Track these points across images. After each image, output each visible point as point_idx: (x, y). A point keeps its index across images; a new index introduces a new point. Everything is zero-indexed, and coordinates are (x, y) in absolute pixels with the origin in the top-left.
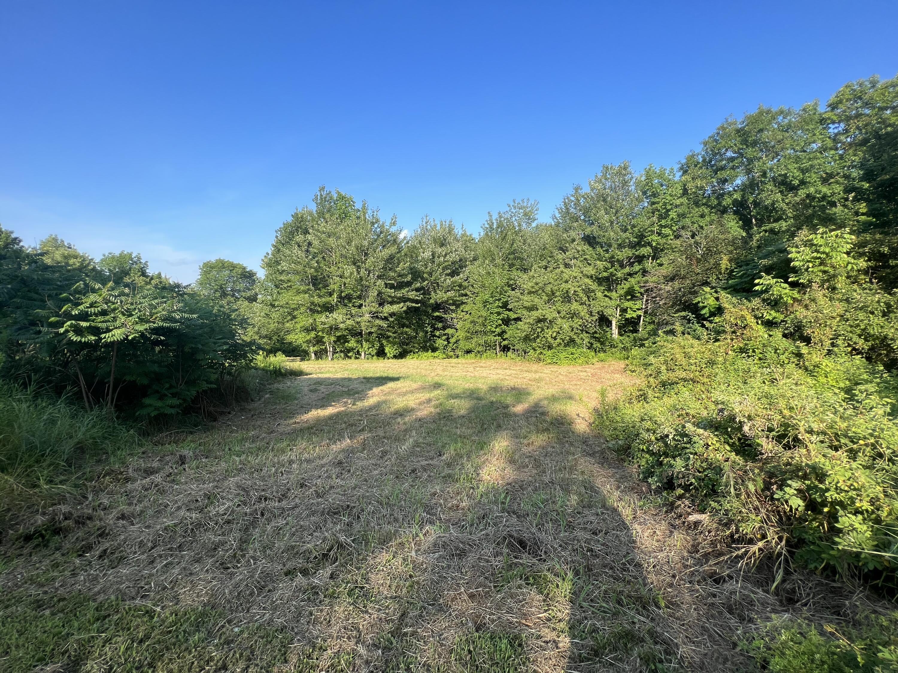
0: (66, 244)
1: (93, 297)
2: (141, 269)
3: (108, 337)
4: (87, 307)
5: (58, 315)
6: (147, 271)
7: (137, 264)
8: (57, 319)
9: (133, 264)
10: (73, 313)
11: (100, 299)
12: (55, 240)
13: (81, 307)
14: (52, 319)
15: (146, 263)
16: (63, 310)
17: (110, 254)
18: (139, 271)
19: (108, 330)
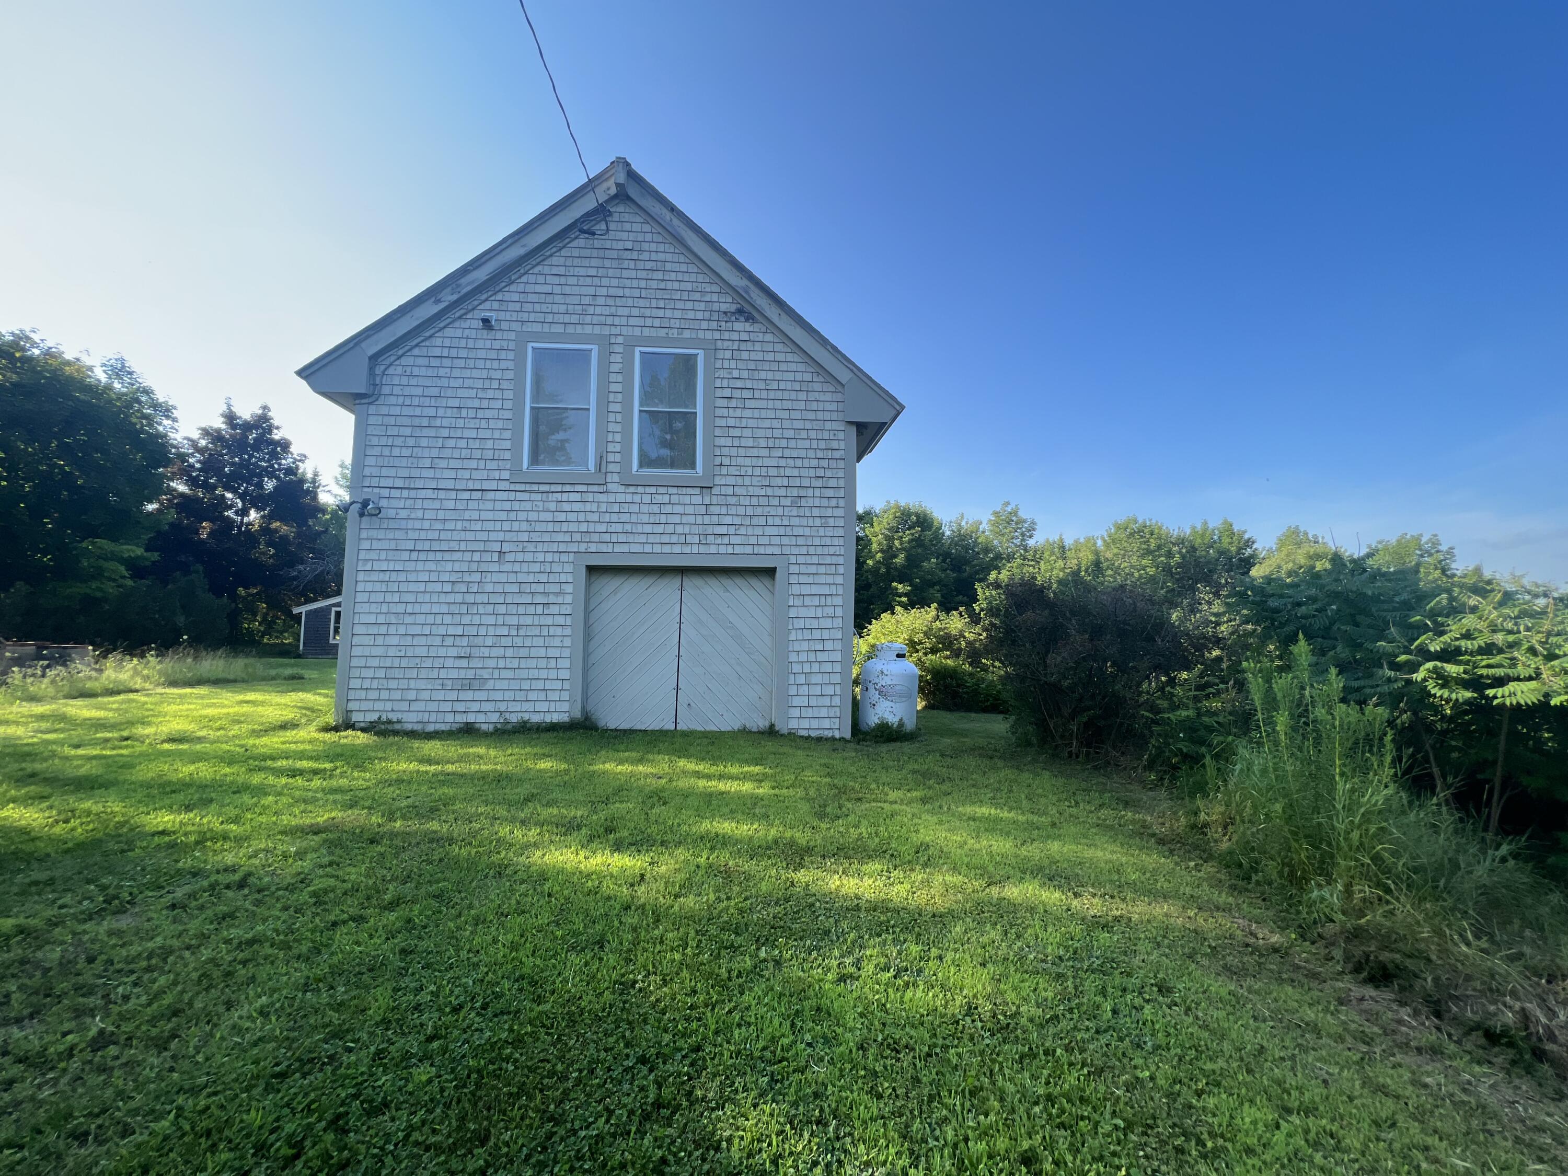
0: (1310, 537)
1: (1469, 621)
2: (1440, 562)
3: (1502, 695)
4: (1457, 639)
5: (1409, 652)
6: (1453, 566)
7: (1431, 555)
8: (1409, 657)
9: (1422, 556)
10: (1432, 649)
11: (1481, 625)
12: (1296, 532)
13: (1446, 638)
14: (1403, 658)
15: (1450, 552)
16: (1416, 643)
17: (1380, 542)
18: (1436, 569)
19: (1500, 682)
